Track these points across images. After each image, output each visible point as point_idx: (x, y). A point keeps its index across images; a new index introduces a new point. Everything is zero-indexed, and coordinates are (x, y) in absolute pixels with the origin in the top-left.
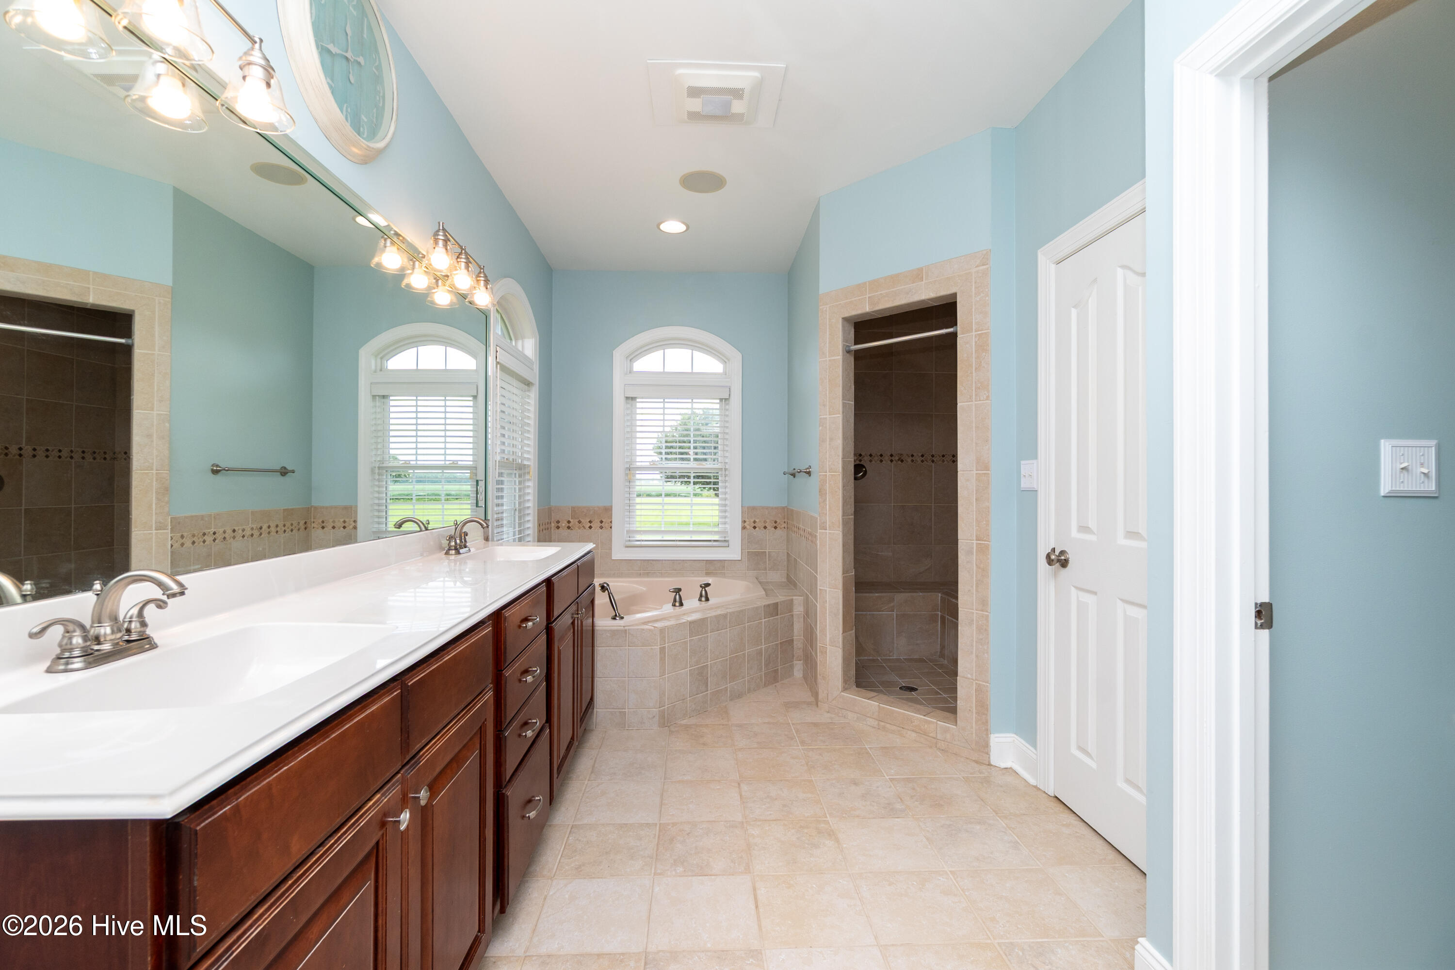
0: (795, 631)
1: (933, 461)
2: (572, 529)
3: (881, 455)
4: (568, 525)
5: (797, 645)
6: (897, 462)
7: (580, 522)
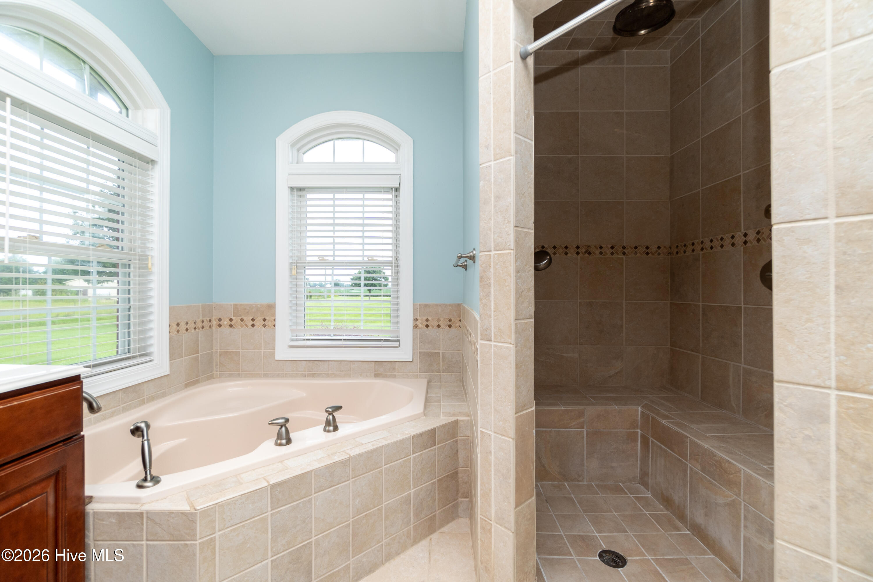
0: (460, 460)
1: (624, 254)
2: (234, 328)
3: (566, 247)
4: (230, 323)
5: (462, 478)
6: (584, 254)
7: (242, 320)
